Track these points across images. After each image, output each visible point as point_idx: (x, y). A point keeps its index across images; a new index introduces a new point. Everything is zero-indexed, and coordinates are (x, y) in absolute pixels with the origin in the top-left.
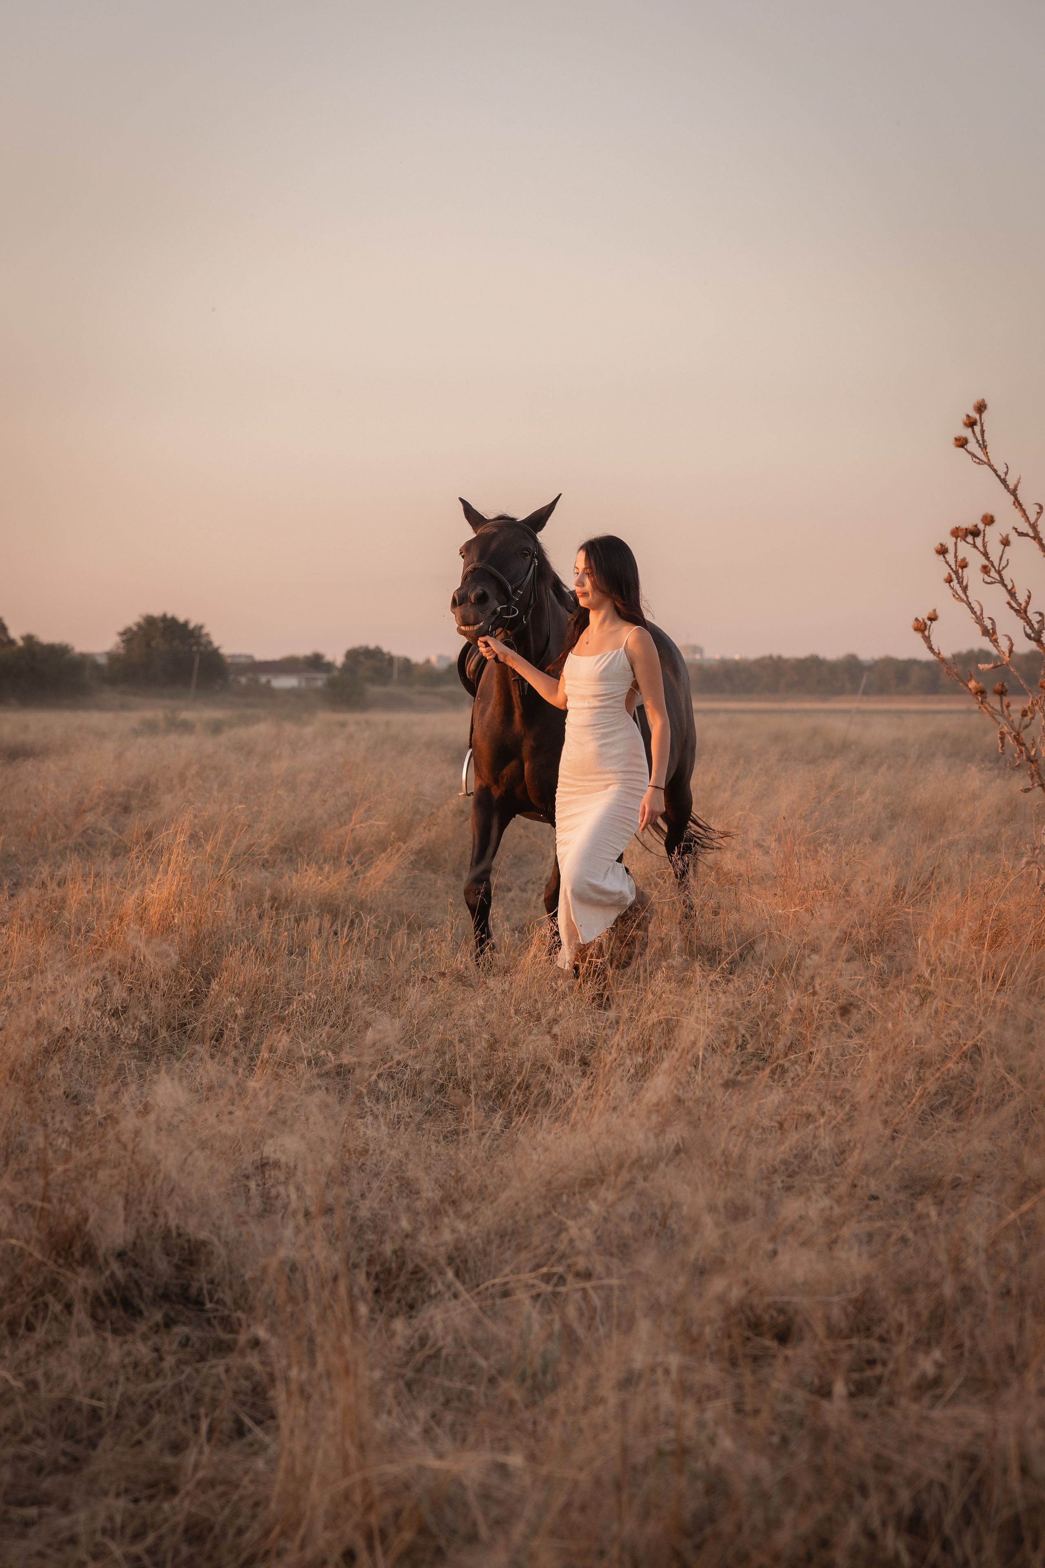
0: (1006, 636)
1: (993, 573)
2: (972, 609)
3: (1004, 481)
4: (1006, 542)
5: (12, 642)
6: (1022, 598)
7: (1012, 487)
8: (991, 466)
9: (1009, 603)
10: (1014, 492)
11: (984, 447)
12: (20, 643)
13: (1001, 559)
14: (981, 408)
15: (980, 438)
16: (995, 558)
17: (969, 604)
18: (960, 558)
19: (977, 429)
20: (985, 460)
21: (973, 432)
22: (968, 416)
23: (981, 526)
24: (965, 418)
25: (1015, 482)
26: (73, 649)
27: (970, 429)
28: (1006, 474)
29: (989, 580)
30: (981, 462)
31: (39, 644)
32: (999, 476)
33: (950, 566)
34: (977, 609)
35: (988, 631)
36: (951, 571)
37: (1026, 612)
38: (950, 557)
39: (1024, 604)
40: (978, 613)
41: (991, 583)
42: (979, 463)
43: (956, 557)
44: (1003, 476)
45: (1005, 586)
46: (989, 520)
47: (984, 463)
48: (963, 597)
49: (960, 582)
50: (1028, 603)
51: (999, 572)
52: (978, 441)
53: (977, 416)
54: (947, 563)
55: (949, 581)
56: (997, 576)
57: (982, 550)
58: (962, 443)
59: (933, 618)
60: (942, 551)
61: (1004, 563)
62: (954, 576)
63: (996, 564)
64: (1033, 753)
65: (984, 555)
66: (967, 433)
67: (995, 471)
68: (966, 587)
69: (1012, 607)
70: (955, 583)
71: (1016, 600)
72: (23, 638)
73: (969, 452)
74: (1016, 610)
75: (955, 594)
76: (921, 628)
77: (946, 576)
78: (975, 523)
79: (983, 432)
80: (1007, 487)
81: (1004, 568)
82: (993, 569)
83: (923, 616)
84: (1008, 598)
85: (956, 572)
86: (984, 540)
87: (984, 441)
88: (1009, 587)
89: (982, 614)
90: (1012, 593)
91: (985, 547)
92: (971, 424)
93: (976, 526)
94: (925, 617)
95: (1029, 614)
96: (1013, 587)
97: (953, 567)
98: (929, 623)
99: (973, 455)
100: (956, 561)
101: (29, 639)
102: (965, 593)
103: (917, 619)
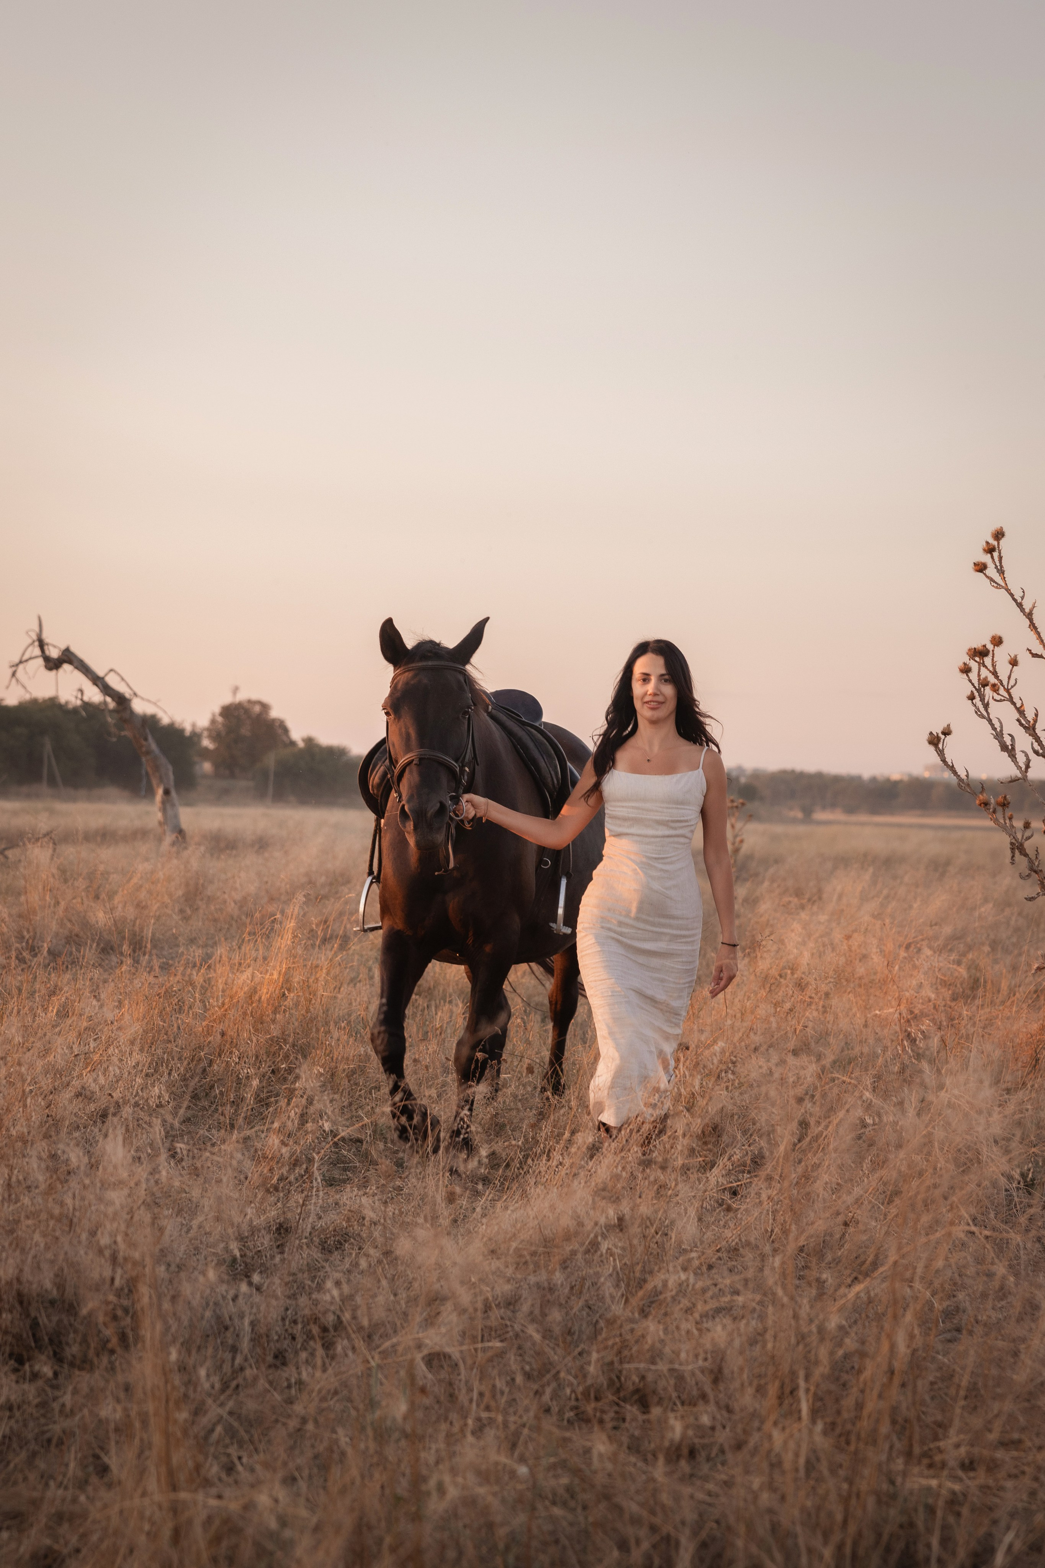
0: (1023, 752)
1: (1002, 691)
2: (992, 725)
3: (1020, 605)
4: (1014, 663)
5: (293, 743)
6: (1030, 716)
7: (1027, 611)
8: (1008, 590)
9: (1018, 720)
10: (1029, 616)
11: (1001, 571)
12: (301, 744)
13: (1009, 678)
14: (999, 535)
15: (998, 564)
16: (1003, 677)
17: (990, 721)
18: (982, 677)
19: (996, 554)
20: (1003, 584)
21: (992, 557)
22: (987, 543)
23: (990, 647)
24: (985, 544)
25: (1031, 606)
26: (349, 752)
27: (989, 555)
28: (1022, 598)
29: (998, 697)
30: (999, 586)
31: (319, 746)
32: (1015, 600)
33: (973, 684)
34: (997, 725)
35: (1007, 747)
36: (974, 689)
37: (1034, 729)
38: (973, 676)
39: (1032, 722)
40: (998, 730)
41: (1001, 701)
42: (997, 588)
43: (979, 675)
44: (1019, 600)
45: (1014, 704)
46: (997, 641)
47: (1003, 587)
48: (985, 714)
49: (982, 700)
50: (1035, 721)
51: (1008, 691)
52: (996, 567)
53: (995, 543)
54: (970, 681)
55: (971, 698)
56: (1006, 695)
57: (991, 669)
58: (981, 568)
59: (947, 732)
60: (966, 670)
61: (1012, 682)
62: (976, 694)
63: (1005, 683)
64: (1037, 864)
65: (993, 674)
66: (986, 559)
67: (1012, 595)
68: (988, 704)
69: (1021, 724)
70: (977, 701)
71: (1025, 718)
72: (304, 740)
73: (988, 577)
74: (1025, 728)
75: (977, 711)
76: (934, 741)
77: (969, 693)
78: (983, 644)
79: (1000, 558)
80: (1022, 610)
81: (1012, 687)
82: (1001, 688)
83: (938, 730)
84: (1017, 716)
85: (978, 690)
86: (993, 660)
87: (1001, 566)
88: (1018, 705)
89: (1001, 730)
90: (1021, 711)
91: (994, 666)
92: (990, 550)
93: (984, 646)
94: (940, 732)
95: (1037, 731)
96: (1022, 705)
97: (976, 685)
98: (943, 737)
99: (992, 580)
100: (979, 680)
101: (309, 741)
102: (987, 710)
103: (931, 733)
